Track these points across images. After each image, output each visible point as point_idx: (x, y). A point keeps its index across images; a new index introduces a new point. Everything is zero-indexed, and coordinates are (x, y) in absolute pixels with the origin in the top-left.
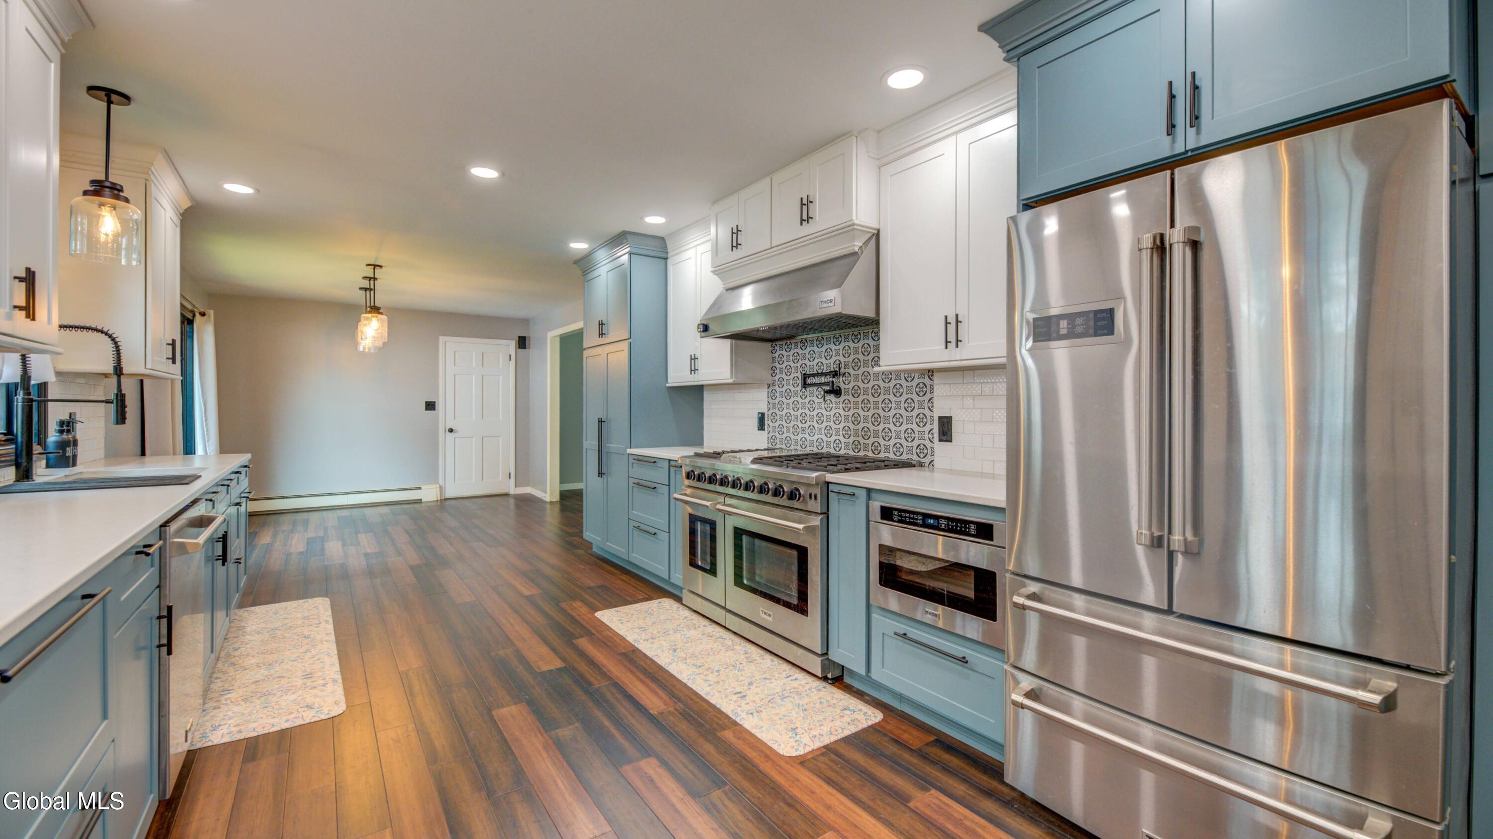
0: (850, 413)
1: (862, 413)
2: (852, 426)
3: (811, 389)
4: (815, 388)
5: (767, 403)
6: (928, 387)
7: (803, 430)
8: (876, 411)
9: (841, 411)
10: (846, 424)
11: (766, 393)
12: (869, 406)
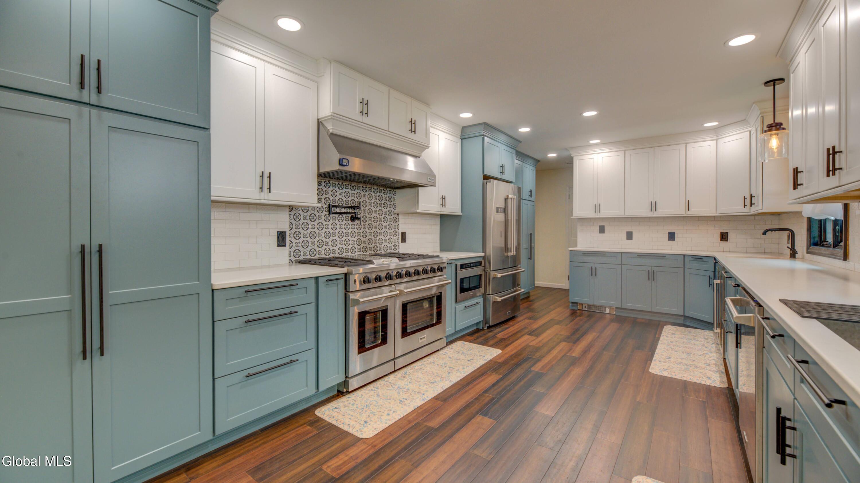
0: (361, 231)
1: (368, 231)
2: (362, 238)
3: (334, 215)
4: (337, 215)
5: (288, 223)
6: (397, 219)
7: (327, 243)
8: (375, 230)
9: (356, 230)
10: (359, 237)
11: (288, 216)
12: (372, 227)
